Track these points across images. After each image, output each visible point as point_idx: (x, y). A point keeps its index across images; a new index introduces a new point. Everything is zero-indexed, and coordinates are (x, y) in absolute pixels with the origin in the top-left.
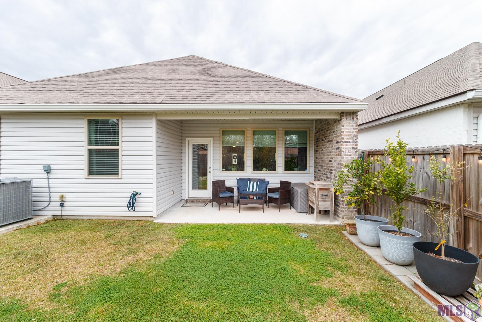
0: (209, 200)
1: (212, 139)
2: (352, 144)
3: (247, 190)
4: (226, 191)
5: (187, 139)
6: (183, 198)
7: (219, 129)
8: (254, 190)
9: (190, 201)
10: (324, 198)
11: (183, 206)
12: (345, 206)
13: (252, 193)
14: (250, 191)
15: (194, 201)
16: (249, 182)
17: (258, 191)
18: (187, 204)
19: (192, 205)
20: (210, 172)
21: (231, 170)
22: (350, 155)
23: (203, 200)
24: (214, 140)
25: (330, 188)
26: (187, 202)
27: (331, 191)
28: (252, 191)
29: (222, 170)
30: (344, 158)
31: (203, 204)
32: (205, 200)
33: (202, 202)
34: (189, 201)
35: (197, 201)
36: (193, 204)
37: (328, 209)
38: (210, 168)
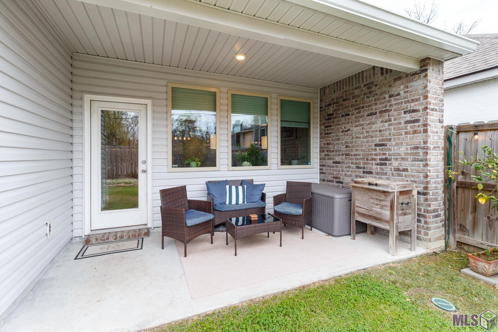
0: (146, 231)
1: (149, 102)
2: (438, 113)
3: (227, 203)
4: (190, 208)
5: (87, 98)
6: (77, 233)
7: (164, 83)
8: (241, 202)
9: (97, 239)
10: (404, 208)
11: (79, 257)
12: (433, 220)
13: (237, 209)
14: (233, 203)
15: (108, 239)
16: (228, 187)
17: (246, 203)
18: (91, 250)
19: (105, 251)
20: (144, 171)
21: (188, 165)
22: (437, 132)
23: (129, 231)
24: (153, 105)
25: (411, 191)
26: (87, 241)
27: (413, 196)
28: (237, 204)
29: (173, 167)
30: (430, 137)
31: (133, 244)
32: (135, 231)
33: (129, 237)
34: (94, 241)
35: (116, 237)
36: (106, 246)
37: (409, 227)
38: (145, 162)
